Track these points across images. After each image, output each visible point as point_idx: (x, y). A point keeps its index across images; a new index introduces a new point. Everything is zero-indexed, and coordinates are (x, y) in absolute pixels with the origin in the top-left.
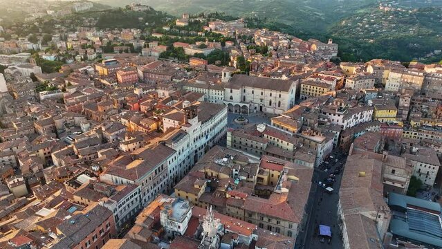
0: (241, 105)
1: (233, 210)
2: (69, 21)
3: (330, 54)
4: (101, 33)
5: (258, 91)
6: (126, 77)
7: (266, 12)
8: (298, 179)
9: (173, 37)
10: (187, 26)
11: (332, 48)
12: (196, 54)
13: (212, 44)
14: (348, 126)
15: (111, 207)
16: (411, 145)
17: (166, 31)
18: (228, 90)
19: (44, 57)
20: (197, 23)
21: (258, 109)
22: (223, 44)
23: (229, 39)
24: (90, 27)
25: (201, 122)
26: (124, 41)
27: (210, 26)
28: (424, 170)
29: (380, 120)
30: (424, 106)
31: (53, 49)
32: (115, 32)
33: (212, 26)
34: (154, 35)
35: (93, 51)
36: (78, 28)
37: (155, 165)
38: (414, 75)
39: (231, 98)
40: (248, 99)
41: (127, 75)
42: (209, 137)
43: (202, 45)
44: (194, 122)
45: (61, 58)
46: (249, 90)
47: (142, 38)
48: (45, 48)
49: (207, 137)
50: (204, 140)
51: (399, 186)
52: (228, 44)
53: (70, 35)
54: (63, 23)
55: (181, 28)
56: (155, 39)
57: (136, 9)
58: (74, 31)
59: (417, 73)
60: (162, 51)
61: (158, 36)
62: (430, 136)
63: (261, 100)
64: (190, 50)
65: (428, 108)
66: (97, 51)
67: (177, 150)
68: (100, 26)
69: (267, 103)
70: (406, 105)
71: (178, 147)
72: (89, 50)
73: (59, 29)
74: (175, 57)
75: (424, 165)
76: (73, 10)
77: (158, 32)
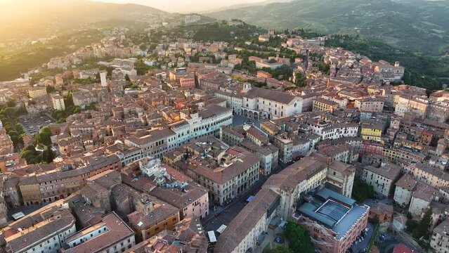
0: (254, 112)
1: (191, 173)
2: (172, 33)
3: (393, 76)
4: (195, 45)
5: (267, 102)
6: (185, 83)
7: (371, 28)
8: (242, 161)
9: (251, 51)
10: (267, 42)
11: (398, 70)
12: (264, 68)
13: (281, 60)
14: (330, 138)
15: (120, 157)
16: (381, 160)
17: (247, 46)
18: (245, 99)
19: (146, 62)
20: (277, 38)
21: (267, 116)
22: (292, 60)
23: (300, 56)
24: (188, 38)
25: (201, 118)
26: (210, 52)
27: (288, 42)
28: (381, 182)
29: (364, 137)
30: (411, 130)
31: (155, 56)
32: (207, 44)
33: (289, 43)
34: (235, 49)
35: (183, 60)
36: (178, 39)
37: (157, 139)
38: (419, 102)
39: (247, 106)
40: (260, 108)
41: (186, 81)
42: (210, 130)
43: (272, 60)
44: (195, 116)
45: (158, 64)
46: (261, 100)
47: (225, 51)
48: (149, 55)
49: (207, 130)
50: (204, 131)
51: (338, 185)
52: (297, 60)
53: (171, 45)
54: (168, 34)
55: (261, 44)
56: (236, 52)
57: (231, 24)
58: (175, 41)
59: (423, 101)
60: (237, 63)
61: (239, 49)
62: (406, 156)
63: (270, 109)
64: (260, 64)
65: (415, 132)
66: (186, 60)
67: (177, 133)
68: (195, 39)
69: (273, 113)
70: (395, 127)
71: (178, 131)
72: (180, 59)
73: (164, 39)
74: (246, 68)
75: (380, 177)
76: (183, 22)
77: (240, 46)
